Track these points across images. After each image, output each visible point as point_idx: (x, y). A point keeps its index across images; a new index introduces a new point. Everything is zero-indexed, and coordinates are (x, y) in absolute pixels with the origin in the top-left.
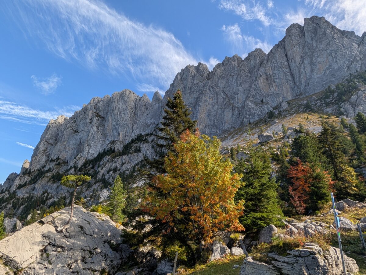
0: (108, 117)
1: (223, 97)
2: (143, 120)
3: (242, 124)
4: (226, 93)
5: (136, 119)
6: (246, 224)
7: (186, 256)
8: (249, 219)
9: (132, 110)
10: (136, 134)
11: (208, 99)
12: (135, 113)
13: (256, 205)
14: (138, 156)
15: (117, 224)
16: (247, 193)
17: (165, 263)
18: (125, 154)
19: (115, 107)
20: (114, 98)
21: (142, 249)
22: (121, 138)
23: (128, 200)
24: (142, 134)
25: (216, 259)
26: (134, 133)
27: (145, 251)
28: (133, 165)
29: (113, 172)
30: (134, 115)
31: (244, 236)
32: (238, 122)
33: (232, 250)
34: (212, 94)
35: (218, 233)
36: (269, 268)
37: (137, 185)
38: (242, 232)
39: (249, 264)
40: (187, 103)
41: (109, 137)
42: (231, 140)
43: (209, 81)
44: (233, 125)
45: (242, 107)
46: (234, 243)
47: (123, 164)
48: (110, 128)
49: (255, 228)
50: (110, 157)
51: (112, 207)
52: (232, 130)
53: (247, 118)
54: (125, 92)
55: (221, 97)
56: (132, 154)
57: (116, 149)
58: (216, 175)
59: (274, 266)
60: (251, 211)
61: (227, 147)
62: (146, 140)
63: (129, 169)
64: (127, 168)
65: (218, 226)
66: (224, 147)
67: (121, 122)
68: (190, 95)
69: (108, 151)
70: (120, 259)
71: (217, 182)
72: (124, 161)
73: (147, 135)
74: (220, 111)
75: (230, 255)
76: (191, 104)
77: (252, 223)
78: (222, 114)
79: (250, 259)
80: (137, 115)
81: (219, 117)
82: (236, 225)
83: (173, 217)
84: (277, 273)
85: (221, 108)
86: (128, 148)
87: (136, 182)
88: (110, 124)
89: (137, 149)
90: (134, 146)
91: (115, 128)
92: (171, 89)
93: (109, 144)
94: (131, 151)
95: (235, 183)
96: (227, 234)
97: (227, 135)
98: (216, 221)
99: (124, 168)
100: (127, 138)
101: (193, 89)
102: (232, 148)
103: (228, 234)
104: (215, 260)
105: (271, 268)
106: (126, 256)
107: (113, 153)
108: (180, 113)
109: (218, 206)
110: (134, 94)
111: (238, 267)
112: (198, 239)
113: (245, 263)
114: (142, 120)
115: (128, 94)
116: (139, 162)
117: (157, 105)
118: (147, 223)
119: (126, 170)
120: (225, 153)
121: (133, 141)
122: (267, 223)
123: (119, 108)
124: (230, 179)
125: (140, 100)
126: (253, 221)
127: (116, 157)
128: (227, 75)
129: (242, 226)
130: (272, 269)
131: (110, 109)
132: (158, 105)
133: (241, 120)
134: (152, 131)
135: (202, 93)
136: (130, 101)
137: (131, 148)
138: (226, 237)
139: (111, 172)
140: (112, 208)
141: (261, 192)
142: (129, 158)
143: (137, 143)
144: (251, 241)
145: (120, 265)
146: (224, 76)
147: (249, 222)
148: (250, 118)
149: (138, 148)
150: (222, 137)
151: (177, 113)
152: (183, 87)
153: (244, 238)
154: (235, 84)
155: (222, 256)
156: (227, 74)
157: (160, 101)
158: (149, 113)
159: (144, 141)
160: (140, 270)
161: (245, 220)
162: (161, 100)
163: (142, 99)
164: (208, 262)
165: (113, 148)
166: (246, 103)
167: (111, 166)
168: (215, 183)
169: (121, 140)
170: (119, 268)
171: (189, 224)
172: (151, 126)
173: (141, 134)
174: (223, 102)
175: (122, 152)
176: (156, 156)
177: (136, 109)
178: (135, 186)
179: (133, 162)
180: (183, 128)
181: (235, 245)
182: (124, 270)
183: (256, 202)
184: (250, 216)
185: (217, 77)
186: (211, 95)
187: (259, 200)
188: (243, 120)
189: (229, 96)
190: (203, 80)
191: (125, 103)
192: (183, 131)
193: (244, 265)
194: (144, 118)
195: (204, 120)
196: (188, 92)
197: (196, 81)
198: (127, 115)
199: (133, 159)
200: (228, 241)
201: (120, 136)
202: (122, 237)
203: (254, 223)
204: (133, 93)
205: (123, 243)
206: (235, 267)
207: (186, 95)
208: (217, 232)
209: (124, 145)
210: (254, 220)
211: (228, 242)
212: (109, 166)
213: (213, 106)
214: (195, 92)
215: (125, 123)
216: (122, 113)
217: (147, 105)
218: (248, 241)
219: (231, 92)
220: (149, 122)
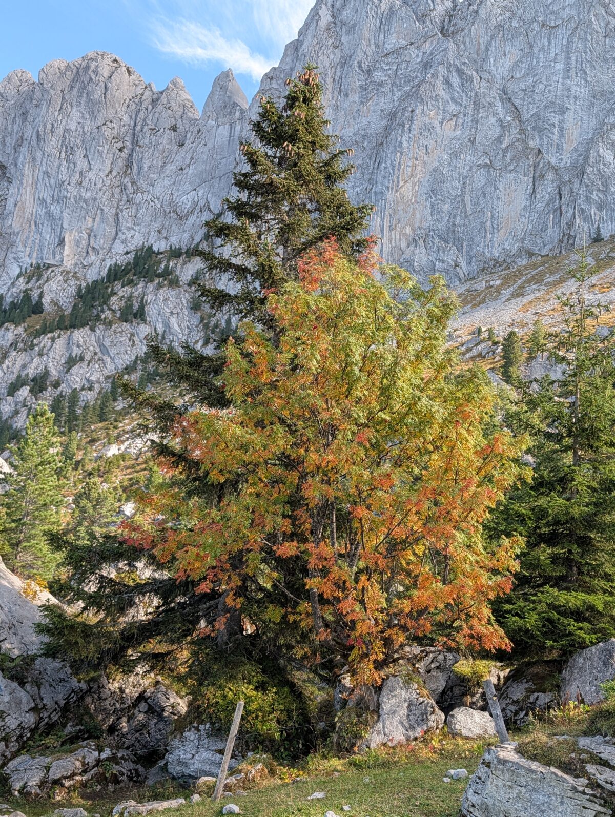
0: (20, 165)
1: (500, 120)
2: (162, 188)
3: (568, 239)
4: (517, 102)
5: (133, 183)
6: (520, 629)
7: (279, 722)
8: (534, 609)
9: (120, 145)
10: (132, 246)
11: (437, 124)
12: (130, 155)
13: (568, 562)
14: (132, 335)
15: (29, 586)
16: (540, 514)
17: (200, 739)
18: (83, 325)
19: (49, 126)
20: (47, 86)
21: (116, 685)
22: (69, 257)
23: (84, 502)
24: (155, 248)
25: (390, 744)
26: (124, 242)
27: (127, 691)
28: (110, 369)
29: (31, 391)
30: (129, 165)
31: (508, 671)
32: (550, 230)
33: (453, 716)
34: (456, 102)
35: (407, 649)
36: (574, 789)
37: (123, 447)
38: (500, 656)
39: (500, 767)
40: (349, 132)
41: (21, 248)
42: (513, 301)
43: (451, 44)
44: (528, 244)
45: (574, 166)
46: (464, 694)
47: (71, 362)
48: (28, 211)
49: (552, 647)
50: (20, 329)
51: (14, 521)
52: (523, 262)
53: (587, 218)
54: (93, 65)
55: (493, 120)
56: (108, 324)
57: (46, 301)
58: (420, 431)
59: (594, 785)
60: (547, 580)
61: (490, 331)
62: (171, 273)
63: (96, 386)
64: (88, 380)
65: (410, 623)
66: (479, 330)
67: (72, 191)
68: (365, 100)
69: (14, 305)
70: (31, 710)
71: (426, 458)
72: (76, 351)
73: (175, 253)
74: (480, 178)
75: (445, 735)
76: (364, 137)
77: (544, 626)
78: (489, 190)
79: (508, 752)
80: (140, 168)
81: (476, 203)
82: (480, 628)
83: (240, 575)
84: (600, 809)
85: (486, 165)
86: (93, 299)
87: (119, 436)
88: (27, 197)
89: (131, 306)
90: (121, 294)
91: (49, 214)
92: (288, 67)
93: (18, 277)
94: (107, 314)
95: (494, 467)
96: (441, 657)
97: (498, 282)
98: (406, 605)
99: (77, 377)
100: (93, 258)
101: (378, 75)
102: (512, 334)
103: (445, 659)
104: (384, 745)
105: (581, 789)
106: (56, 703)
107: (34, 317)
108: (304, 165)
109: (420, 549)
110: (133, 77)
111: (463, 776)
112: (329, 665)
113: (488, 765)
114: (158, 190)
115: (106, 74)
116: (135, 362)
117: (224, 131)
118: (141, 589)
119: (83, 389)
120: (480, 355)
121: (116, 274)
122: (601, 630)
123: (66, 130)
124: (476, 452)
125: (155, 102)
126: (550, 620)
127: (44, 331)
128: (530, 23)
129: (501, 632)
130: (584, 793)
131: (29, 132)
132: (226, 133)
133: (563, 223)
134: (197, 239)
135: (414, 95)
136: (113, 106)
137: (106, 301)
138: (438, 667)
139: (24, 392)
140: (13, 525)
141: (595, 514)
142: (98, 340)
143: (130, 283)
144: (530, 692)
145: (32, 731)
146: (515, 24)
147: (532, 621)
148: (601, 218)
149: (136, 306)
150: (476, 286)
151: (295, 165)
152: (337, 60)
153: (507, 679)
154: (560, 66)
155: (412, 734)
156: (528, 16)
157: (237, 114)
158: (187, 161)
159: (159, 276)
160: (104, 756)
161: (517, 615)
162: (242, 111)
163: (164, 99)
164: (356, 749)
165: (35, 294)
166: (593, 154)
167: (24, 366)
168: (416, 462)
169: (68, 264)
170: (24, 742)
171: (300, 608)
172: (192, 219)
173: (150, 248)
174: (499, 139)
175: (72, 314)
176: (206, 343)
177: (135, 143)
178: (113, 450)
179: (112, 359)
180: (313, 232)
181: (469, 699)
182: (45, 750)
183: (570, 552)
184: (540, 601)
185: (487, 28)
186: (453, 108)
187: (585, 543)
188: (571, 225)
189: (526, 116)
190: (426, 37)
191: (92, 113)
192: (310, 244)
193: (482, 771)
194: (166, 183)
195: (410, 209)
196: (358, 83)
197: (393, 39)
198: (95, 165)
199: (114, 345)
200: (441, 684)
201: (67, 250)
202: (41, 631)
203: (551, 628)
204: (129, 72)
205: (46, 655)
206: (451, 777)
207: (347, 96)
208: (402, 646)
209: (79, 288)
210: (555, 615)
211: (441, 689)
212: (18, 366)
213: (456, 155)
214: (386, 89)
215: (89, 194)
216: (80, 152)
217: (181, 129)
218: (518, 692)
219: (537, 98)
220: (186, 201)
